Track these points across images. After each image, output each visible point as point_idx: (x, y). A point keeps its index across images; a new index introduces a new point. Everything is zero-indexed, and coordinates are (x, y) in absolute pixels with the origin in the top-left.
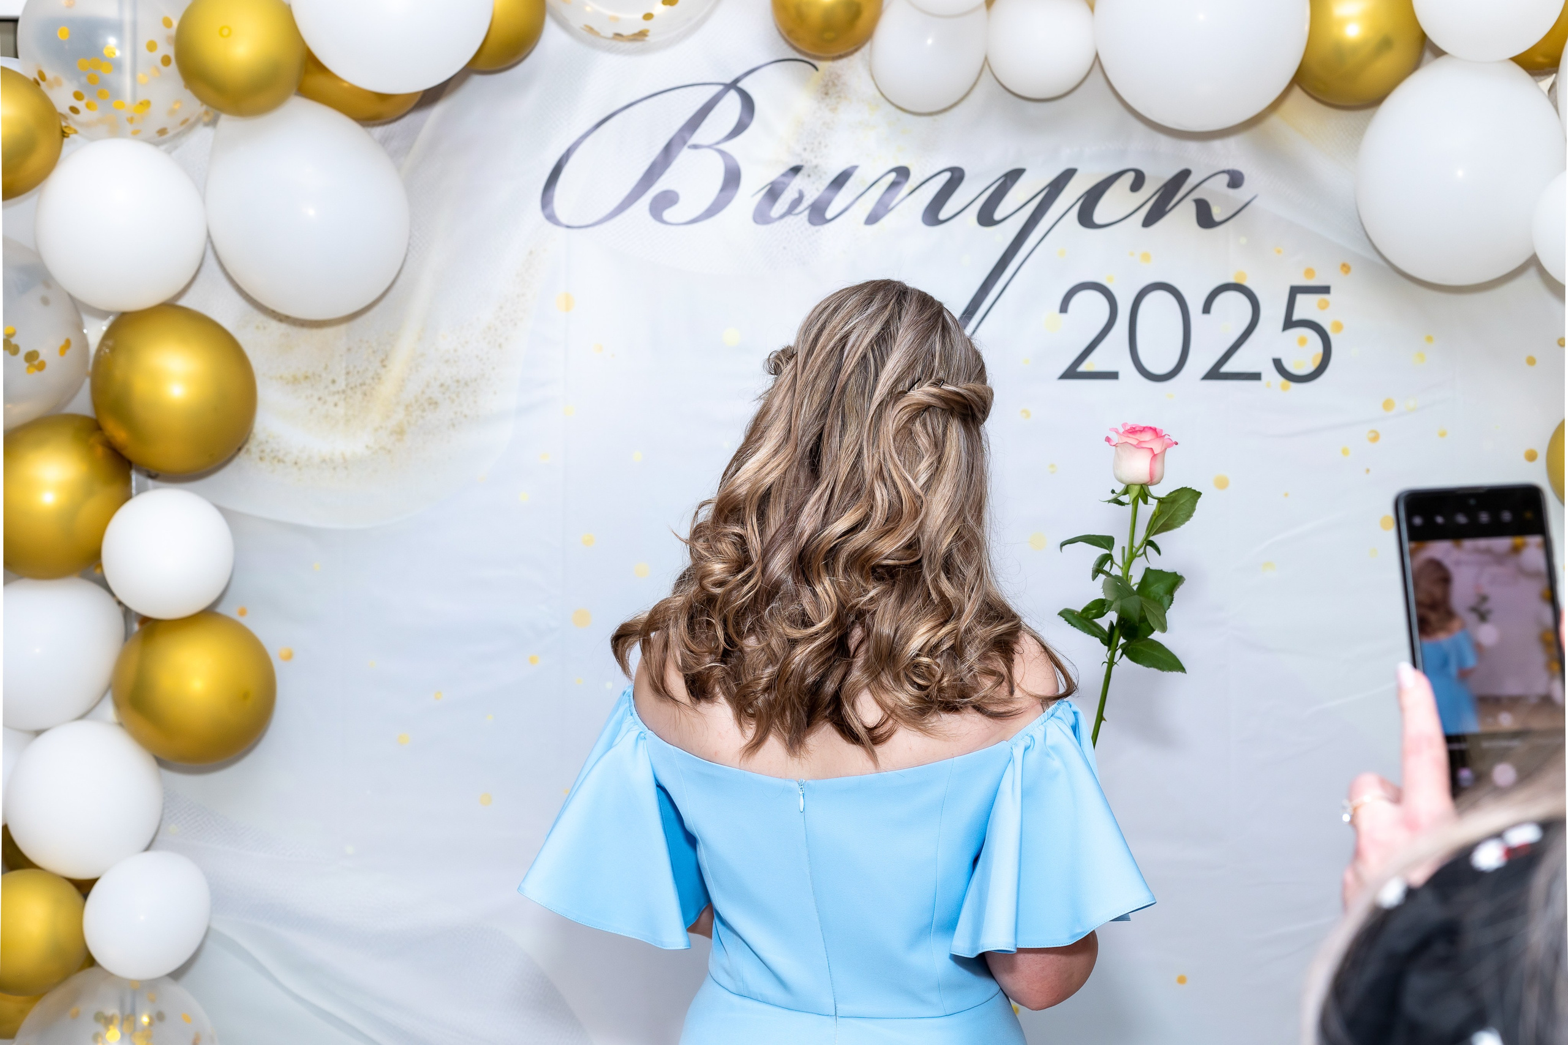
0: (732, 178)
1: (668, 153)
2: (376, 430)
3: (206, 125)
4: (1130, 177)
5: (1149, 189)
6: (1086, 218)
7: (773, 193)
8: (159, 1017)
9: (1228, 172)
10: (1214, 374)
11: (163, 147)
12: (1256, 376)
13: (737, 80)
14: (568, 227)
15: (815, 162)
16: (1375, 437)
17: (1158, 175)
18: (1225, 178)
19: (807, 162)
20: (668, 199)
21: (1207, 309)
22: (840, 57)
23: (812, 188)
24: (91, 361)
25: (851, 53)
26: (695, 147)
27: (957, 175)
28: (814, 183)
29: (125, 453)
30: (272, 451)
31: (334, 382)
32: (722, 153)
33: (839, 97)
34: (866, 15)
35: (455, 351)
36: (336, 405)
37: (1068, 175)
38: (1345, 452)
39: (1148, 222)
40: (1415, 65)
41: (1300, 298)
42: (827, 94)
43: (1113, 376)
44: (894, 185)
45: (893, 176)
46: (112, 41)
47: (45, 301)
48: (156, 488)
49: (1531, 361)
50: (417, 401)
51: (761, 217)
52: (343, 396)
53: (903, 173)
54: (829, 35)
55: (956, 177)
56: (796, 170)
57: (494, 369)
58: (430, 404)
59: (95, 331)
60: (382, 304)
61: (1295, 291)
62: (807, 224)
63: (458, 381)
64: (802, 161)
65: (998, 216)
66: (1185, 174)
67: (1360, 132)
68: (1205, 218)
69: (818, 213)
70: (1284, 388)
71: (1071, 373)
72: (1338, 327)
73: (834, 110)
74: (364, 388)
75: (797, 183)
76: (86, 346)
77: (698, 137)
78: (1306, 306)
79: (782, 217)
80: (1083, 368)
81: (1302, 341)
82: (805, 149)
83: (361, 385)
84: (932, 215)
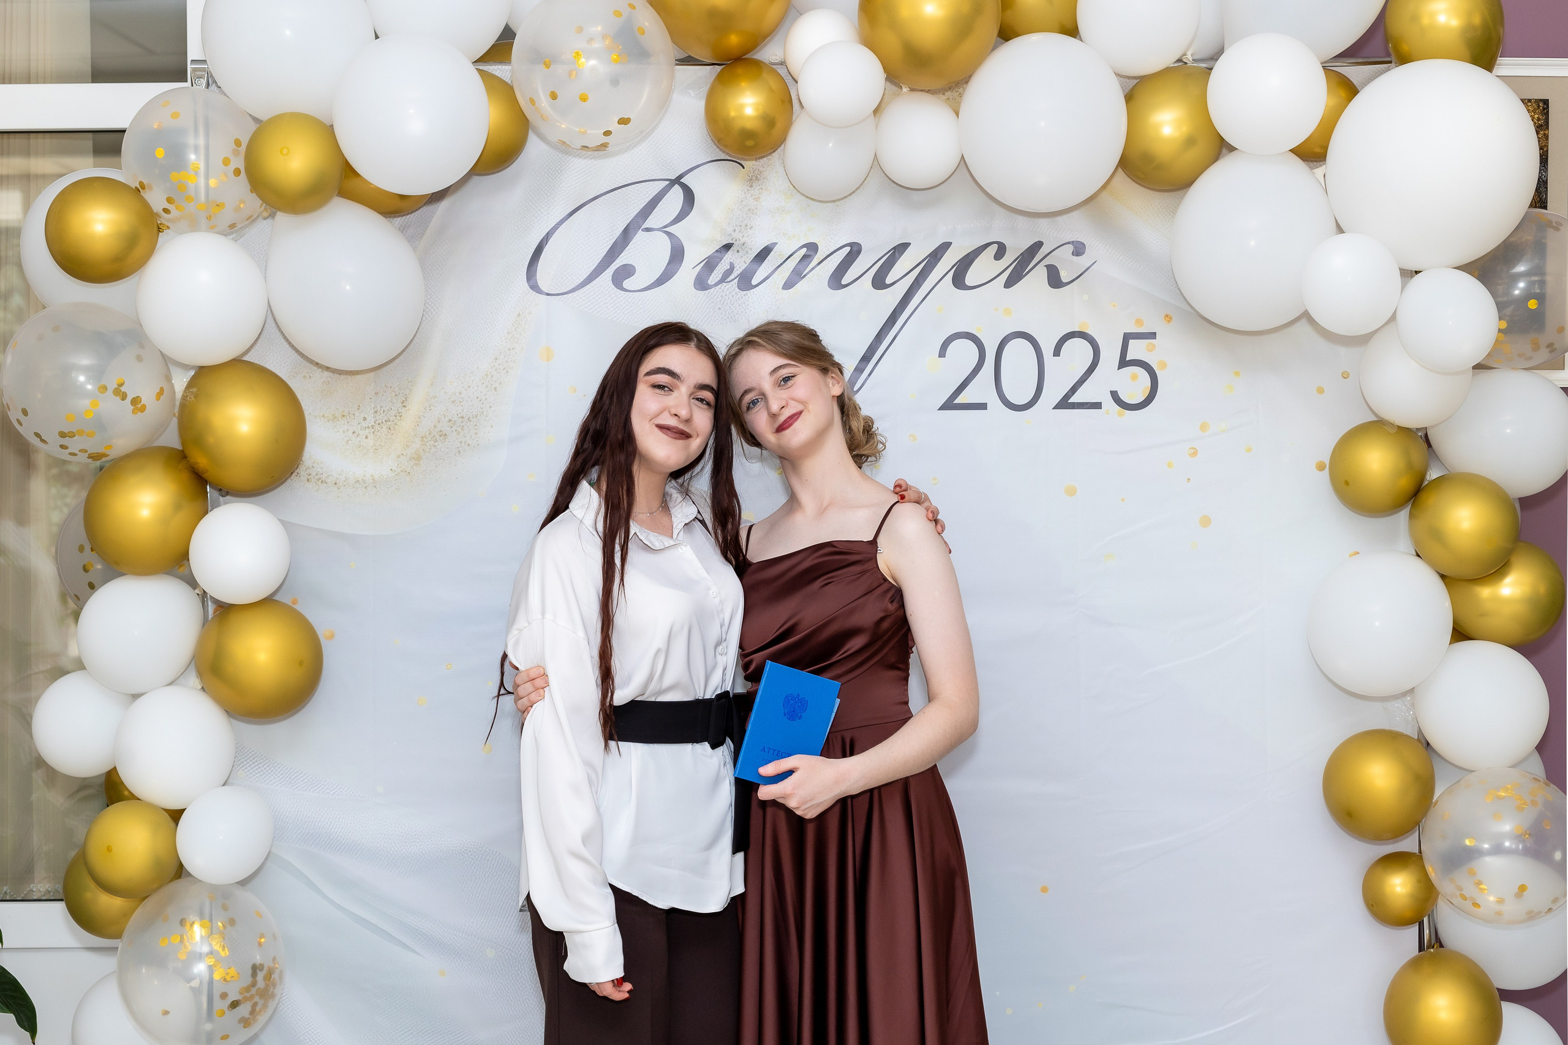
0: (677, 254)
1: (627, 235)
2: (398, 457)
3: (265, 219)
4: (993, 249)
5: (1009, 258)
6: (959, 281)
7: (710, 264)
8: (232, 922)
9: (1072, 243)
10: (1064, 404)
11: (231, 237)
12: (1097, 406)
13: (681, 176)
14: (548, 294)
15: (742, 242)
16: (1194, 453)
17: (1016, 246)
18: (1070, 248)
19: (736, 241)
20: (627, 271)
21: (1057, 352)
22: (762, 157)
23: (740, 261)
24: (178, 403)
25: (771, 153)
26: (648, 230)
27: (855, 249)
28: (742, 257)
29: (204, 476)
30: (317, 474)
31: (365, 419)
32: (668, 234)
33: (761, 189)
34: (779, 125)
35: (460, 393)
36: (367, 438)
37: (945, 247)
38: (1170, 465)
39: (1009, 284)
40: (1216, 159)
41: (1132, 343)
42: (751, 186)
43: (983, 406)
44: (805, 257)
45: (805, 250)
46: (193, 157)
47: (139, 359)
48: (225, 503)
49: (1321, 391)
50: (430, 434)
51: (701, 284)
52: (373, 430)
53: (812, 248)
54: (750, 143)
55: (855, 251)
56: (728, 247)
57: (491, 407)
58: (441, 436)
59: (180, 381)
60: (401, 357)
61: (1127, 337)
62: (737, 290)
63: (462, 417)
64: (732, 240)
65: (888, 281)
66: (1038, 245)
67: (1173, 211)
68: (1055, 280)
69: (746, 282)
70: (1120, 415)
71: (949, 405)
72: (1163, 365)
73: (757, 199)
74: (389, 423)
75: (729, 257)
76: (174, 392)
77: (652, 221)
78: (1136, 350)
79: (716, 284)
80: (957, 401)
81: (1134, 377)
82: (735, 230)
83: (386, 421)
84: (836, 280)
